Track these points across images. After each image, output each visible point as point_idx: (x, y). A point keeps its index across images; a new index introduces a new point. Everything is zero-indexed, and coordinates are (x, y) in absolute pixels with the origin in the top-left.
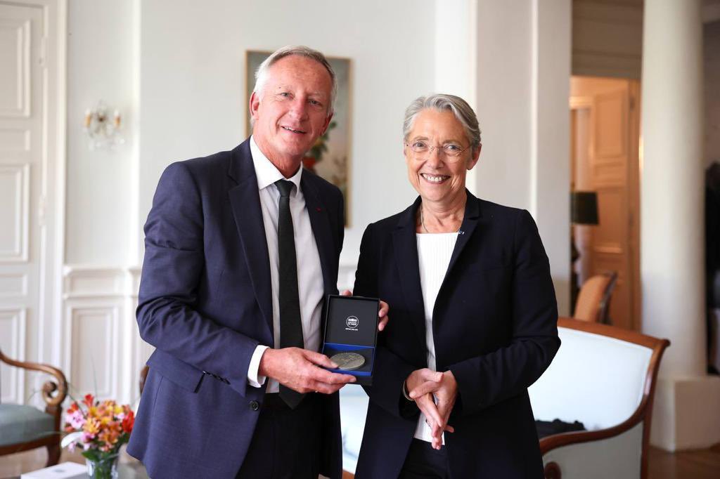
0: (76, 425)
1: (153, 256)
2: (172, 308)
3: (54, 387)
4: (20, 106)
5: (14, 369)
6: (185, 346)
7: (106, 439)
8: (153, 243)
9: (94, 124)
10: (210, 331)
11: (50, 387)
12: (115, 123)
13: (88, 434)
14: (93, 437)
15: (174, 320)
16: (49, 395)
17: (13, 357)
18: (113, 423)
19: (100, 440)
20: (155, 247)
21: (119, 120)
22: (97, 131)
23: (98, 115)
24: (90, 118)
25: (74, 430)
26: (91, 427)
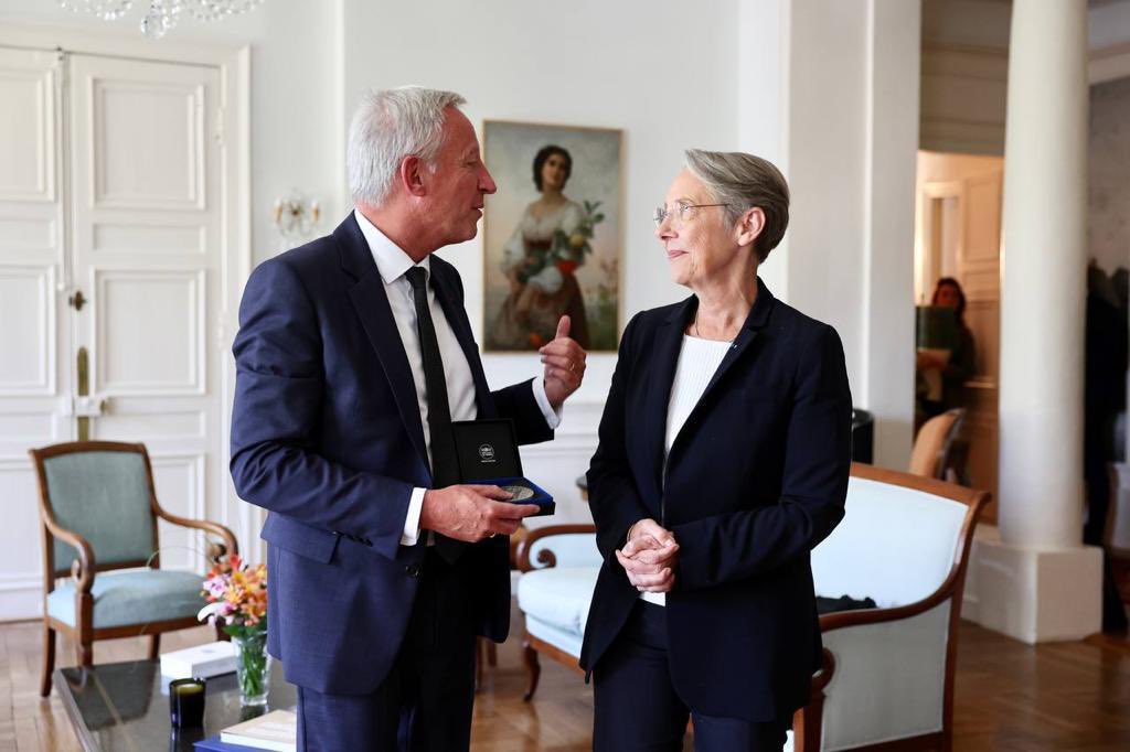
0: (215, 594)
1: (251, 385)
2: (287, 452)
3: (223, 550)
4: (192, 196)
5: (191, 531)
6: (314, 499)
7: (250, 612)
8: (250, 368)
9: (286, 218)
10: (345, 478)
11: (218, 550)
12: (313, 216)
13: (229, 605)
14: (235, 608)
15: (293, 469)
16: (217, 560)
17: (191, 516)
18: (262, 591)
19: (242, 612)
20: (252, 374)
21: (317, 212)
22: (291, 228)
23: (291, 206)
24: (281, 210)
25: (216, 600)
26: (233, 596)
